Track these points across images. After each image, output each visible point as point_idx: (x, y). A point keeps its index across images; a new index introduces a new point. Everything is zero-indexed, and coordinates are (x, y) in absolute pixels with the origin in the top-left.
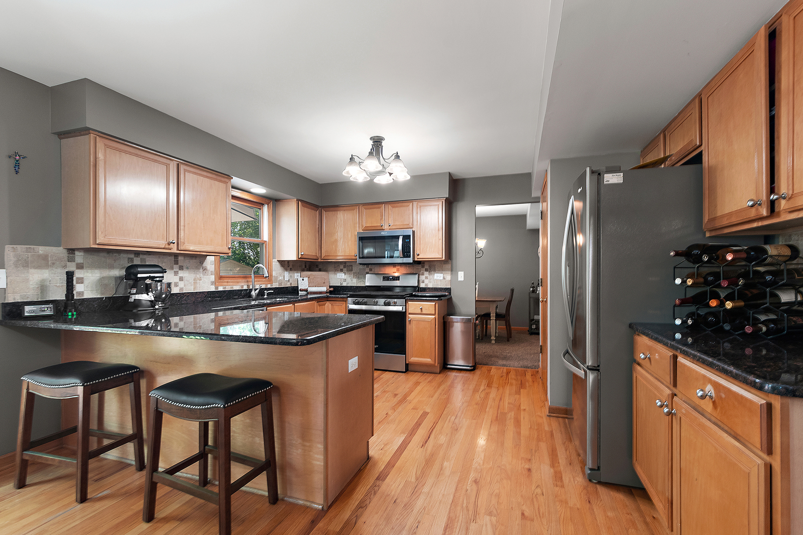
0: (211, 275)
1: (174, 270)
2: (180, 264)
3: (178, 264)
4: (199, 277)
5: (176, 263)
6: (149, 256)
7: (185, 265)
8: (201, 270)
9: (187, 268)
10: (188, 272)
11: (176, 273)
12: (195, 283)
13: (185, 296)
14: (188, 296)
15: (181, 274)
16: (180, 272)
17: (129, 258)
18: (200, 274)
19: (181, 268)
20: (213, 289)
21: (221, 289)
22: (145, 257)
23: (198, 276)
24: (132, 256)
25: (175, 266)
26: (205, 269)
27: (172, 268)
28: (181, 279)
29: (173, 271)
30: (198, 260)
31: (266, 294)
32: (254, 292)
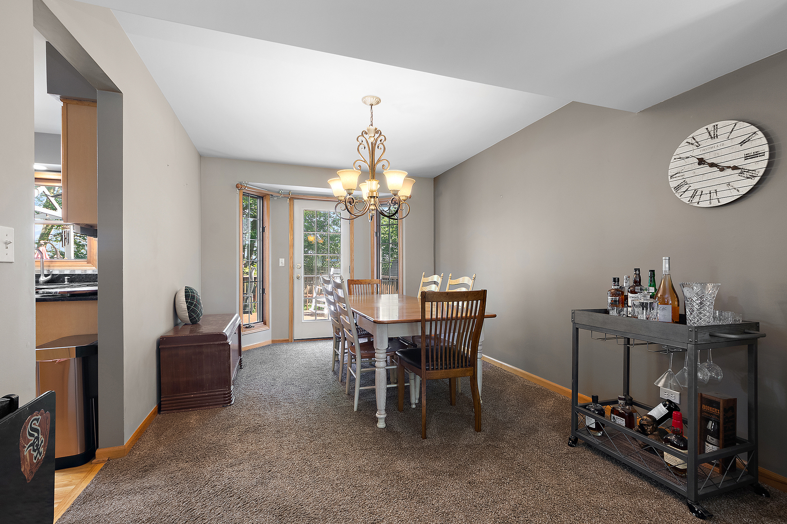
31: (66, 280)
32: (44, 277)
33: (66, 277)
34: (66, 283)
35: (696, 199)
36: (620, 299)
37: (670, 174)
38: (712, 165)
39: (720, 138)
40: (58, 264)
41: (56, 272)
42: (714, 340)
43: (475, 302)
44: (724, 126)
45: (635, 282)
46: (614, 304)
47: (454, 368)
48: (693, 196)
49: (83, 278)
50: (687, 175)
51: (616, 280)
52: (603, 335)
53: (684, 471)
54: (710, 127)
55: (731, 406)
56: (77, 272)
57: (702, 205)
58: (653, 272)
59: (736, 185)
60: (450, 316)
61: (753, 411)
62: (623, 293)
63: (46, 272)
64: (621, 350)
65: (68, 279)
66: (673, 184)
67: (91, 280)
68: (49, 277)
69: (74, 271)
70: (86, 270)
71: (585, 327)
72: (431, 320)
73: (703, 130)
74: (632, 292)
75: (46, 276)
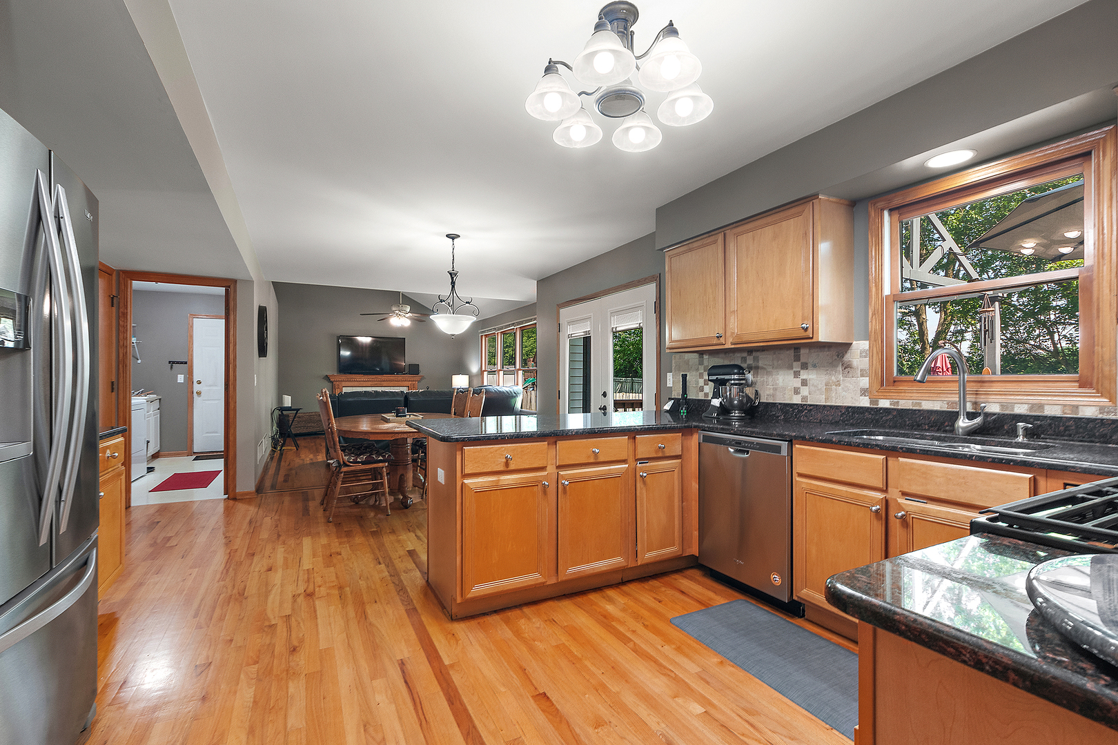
0: (862, 376)
1: (794, 369)
2: (803, 359)
3: (799, 360)
4: (835, 380)
5: (797, 358)
6: (763, 353)
7: (810, 361)
8: (840, 368)
9: (814, 366)
10: (815, 371)
11: (796, 375)
12: (828, 390)
13: (806, 409)
14: (811, 410)
15: (804, 375)
16: (802, 371)
17: (742, 358)
18: (837, 375)
19: (805, 366)
20: (865, 402)
21: (884, 404)
22: (758, 354)
23: (833, 378)
24: (745, 355)
25: (795, 364)
26: (848, 367)
27: (791, 367)
28: (804, 383)
29: (792, 372)
30: (833, 352)
31: (1021, 432)
32: (967, 421)
33: (1021, 424)
34: (1020, 439)
40: (996, 388)
41: (994, 408)
49: (1067, 429)
56: (1050, 411)
63: (969, 408)
65: (1026, 429)
67: (1094, 435)
68: (978, 420)
69: (1041, 406)
70: (1077, 407)
75: (971, 416)
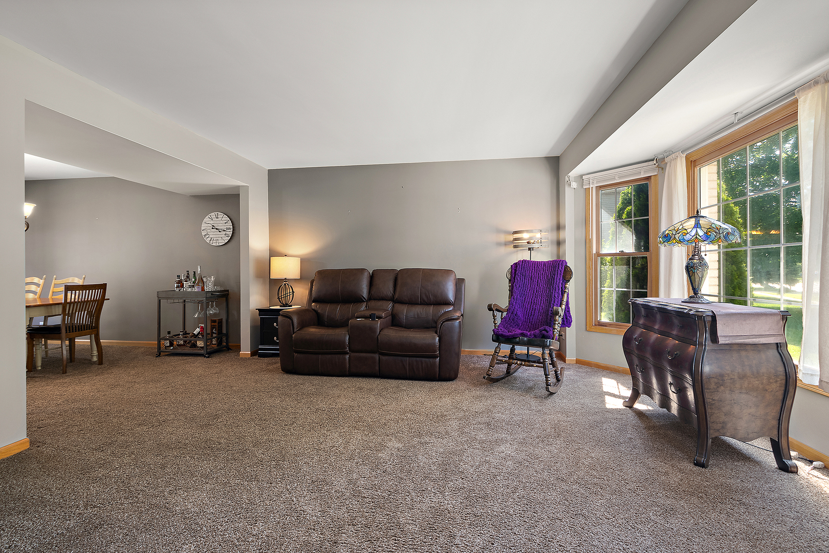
35: (211, 242)
36: (180, 284)
37: (202, 229)
38: (217, 229)
39: (219, 219)
42: (213, 296)
43: (94, 291)
44: (221, 215)
45: (187, 277)
46: (178, 287)
47: (84, 330)
48: (210, 240)
50: (208, 231)
51: (178, 276)
52: (172, 301)
53: (203, 347)
54: (216, 213)
55: (220, 321)
57: (213, 244)
58: (194, 272)
59: (224, 238)
60: (73, 300)
61: (227, 321)
62: (182, 282)
64: (181, 305)
66: (203, 234)
71: (164, 298)
72: (71, 303)
73: (213, 214)
74: (186, 281)
